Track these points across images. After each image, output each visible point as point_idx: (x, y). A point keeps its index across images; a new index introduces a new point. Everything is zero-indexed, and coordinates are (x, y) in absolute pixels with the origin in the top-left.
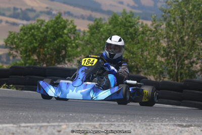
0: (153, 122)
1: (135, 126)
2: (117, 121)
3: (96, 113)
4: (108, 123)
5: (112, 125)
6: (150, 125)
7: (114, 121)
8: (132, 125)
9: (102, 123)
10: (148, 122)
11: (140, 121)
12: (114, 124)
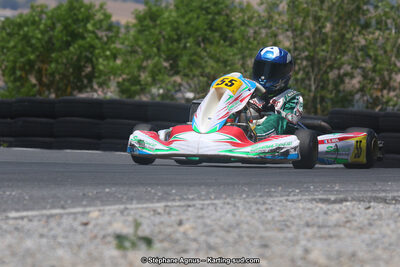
0: (271, 196)
1: (235, 206)
2: (199, 198)
3: (158, 185)
4: (182, 203)
5: (189, 206)
6: (264, 203)
7: (193, 199)
8: (228, 204)
9: (169, 204)
10: (261, 196)
11: (244, 196)
12: (194, 206)
